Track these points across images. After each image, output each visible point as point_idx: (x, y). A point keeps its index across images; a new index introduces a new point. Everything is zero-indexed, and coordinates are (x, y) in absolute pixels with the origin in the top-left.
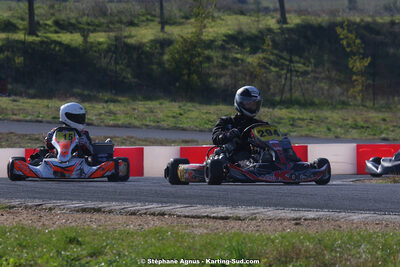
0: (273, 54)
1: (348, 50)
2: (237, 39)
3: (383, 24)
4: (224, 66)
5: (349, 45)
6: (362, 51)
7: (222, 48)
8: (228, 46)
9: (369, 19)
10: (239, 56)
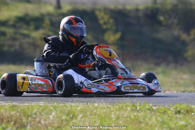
0: (50, 30)
1: (104, 27)
2: (24, 20)
3: (130, 11)
4: (14, 39)
5: (105, 23)
6: (114, 28)
7: (14, 26)
8: (18, 25)
9: (120, 7)
10: (26, 32)
